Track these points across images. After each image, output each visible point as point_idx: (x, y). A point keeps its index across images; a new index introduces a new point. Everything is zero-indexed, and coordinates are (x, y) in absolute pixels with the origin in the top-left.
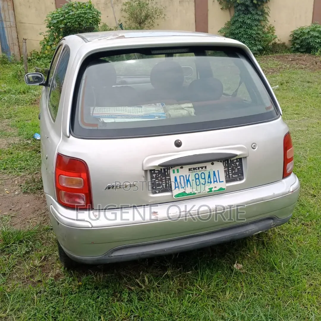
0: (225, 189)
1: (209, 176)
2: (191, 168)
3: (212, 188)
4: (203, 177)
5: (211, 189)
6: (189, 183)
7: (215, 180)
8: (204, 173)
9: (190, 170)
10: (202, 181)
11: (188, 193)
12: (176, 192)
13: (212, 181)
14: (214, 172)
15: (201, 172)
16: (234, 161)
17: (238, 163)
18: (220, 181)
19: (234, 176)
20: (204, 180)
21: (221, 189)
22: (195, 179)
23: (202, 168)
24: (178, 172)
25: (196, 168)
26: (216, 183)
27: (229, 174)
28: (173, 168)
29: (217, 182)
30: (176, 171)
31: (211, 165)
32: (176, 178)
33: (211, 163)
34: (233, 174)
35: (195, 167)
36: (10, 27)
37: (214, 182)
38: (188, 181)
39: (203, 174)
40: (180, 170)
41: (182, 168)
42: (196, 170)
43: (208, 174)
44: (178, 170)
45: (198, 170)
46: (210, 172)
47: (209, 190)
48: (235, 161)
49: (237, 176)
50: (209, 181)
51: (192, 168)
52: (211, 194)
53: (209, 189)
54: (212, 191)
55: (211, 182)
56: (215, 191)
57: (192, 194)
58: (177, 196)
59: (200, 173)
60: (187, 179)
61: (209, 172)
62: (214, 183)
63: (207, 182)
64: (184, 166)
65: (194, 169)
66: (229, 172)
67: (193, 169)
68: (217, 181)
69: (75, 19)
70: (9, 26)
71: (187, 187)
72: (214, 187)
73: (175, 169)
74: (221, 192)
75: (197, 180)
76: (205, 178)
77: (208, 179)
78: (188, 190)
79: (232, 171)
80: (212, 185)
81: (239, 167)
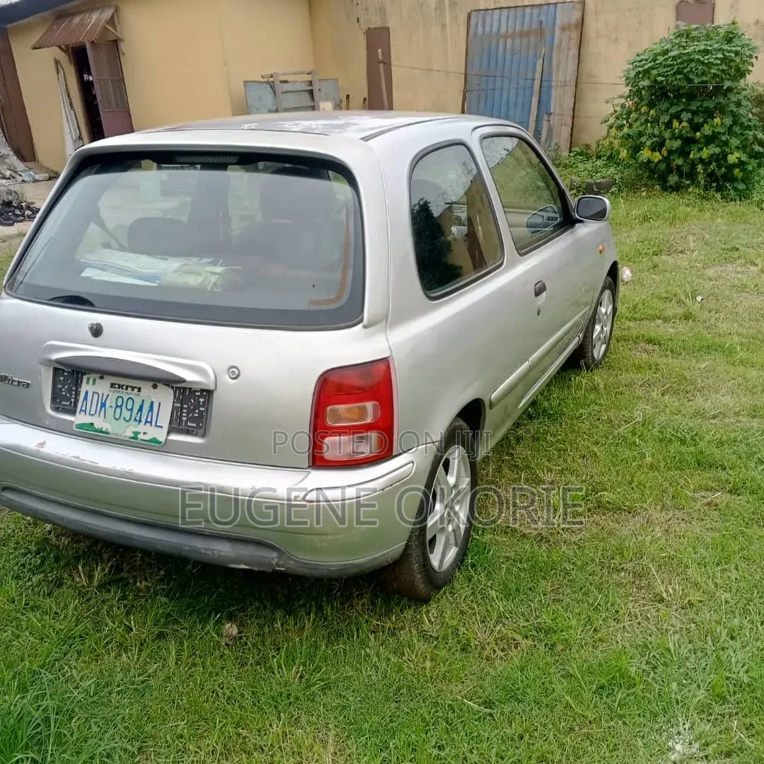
0: (161, 443)
1: (141, 409)
2: (116, 382)
3: (139, 433)
4: (129, 407)
5: (136, 433)
6: (103, 409)
7: (149, 420)
8: (132, 399)
9: (112, 385)
10: (126, 414)
11: (97, 428)
12: (79, 419)
13: (143, 420)
14: (152, 403)
15: (128, 397)
16: (197, 394)
17: (203, 400)
18: (158, 424)
19: (189, 424)
20: (130, 413)
21: (154, 440)
22: (114, 406)
23: (133, 388)
24: (94, 383)
25: (123, 385)
26: (148, 425)
27: (181, 416)
28: (88, 376)
29: (151, 425)
30: (91, 381)
31: (152, 388)
32: (87, 393)
33: (154, 383)
34: (189, 419)
35: (122, 383)
36: (564, 86)
37: (146, 422)
38: (103, 405)
39: (130, 401)
40: (98, 380)
41: (102, 378)
42: (123, 389)
43: (140, 403)
44: (94, 380)
45: (125, 391)
46: (145, 402)
47: (133, 435)
48: (199, 394)
49: (195, 425)
50: (138, 419)
51: (116, 384)
52: (133, 443)
53: (134, 433)
54: (137, 438)
55: (140, 421)
56: (142, 440)
57: (103, 432)
58: (81, 426)
59: (125, 398)
60: (103, 401)
61: (143, 401)
62: (145, 424)
63: (133, 418)
64: (105, 377)
65: (120, 386)
66: (182, 412)
67: (117, 386)
68: (151, 422)
69: (676, 67)
70: (563, 84)
71: (99, 416)
72: (142, 432)
73: (92, 376)
74: (154, 446)
75: (118, 410)
76: (132, 410)
77: (137, 414)
78: (99, 423)
79: (188, 413)
80: (141, 428)
81: (203, 409)
